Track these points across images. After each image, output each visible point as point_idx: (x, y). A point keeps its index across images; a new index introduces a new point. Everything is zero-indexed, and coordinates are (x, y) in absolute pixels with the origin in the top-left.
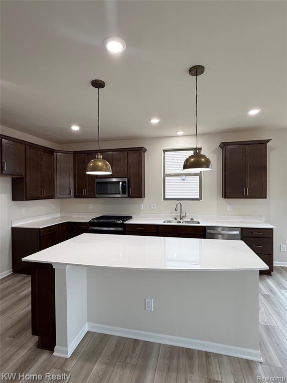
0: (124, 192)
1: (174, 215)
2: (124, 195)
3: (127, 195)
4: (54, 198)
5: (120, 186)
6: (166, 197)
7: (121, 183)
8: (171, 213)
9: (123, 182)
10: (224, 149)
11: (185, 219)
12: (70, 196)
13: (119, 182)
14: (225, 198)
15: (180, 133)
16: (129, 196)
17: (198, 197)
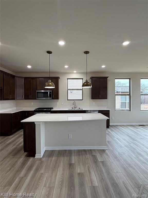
0: (50, 97)
1: (72, 107)
2: (50, 98)
3: (51, 98)
4: (14, 100)
5: (49, 94)
6: (68, 99)
7: (49, 93)
8: (71, 106)
9: (50, 92)
10: (92, 79)
11: (76, 108)
12: (23, 99)
13: (48, 92)
14: (93, 99)
15: (75, 72)
16: (53, 99)
17: (82, 99)
